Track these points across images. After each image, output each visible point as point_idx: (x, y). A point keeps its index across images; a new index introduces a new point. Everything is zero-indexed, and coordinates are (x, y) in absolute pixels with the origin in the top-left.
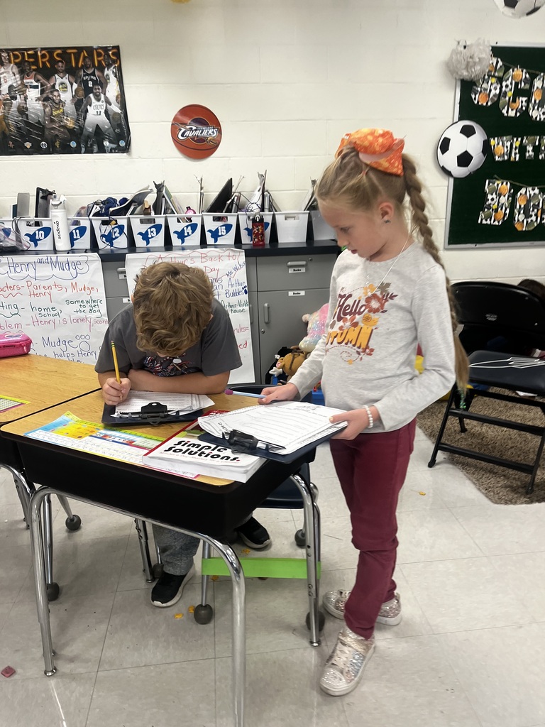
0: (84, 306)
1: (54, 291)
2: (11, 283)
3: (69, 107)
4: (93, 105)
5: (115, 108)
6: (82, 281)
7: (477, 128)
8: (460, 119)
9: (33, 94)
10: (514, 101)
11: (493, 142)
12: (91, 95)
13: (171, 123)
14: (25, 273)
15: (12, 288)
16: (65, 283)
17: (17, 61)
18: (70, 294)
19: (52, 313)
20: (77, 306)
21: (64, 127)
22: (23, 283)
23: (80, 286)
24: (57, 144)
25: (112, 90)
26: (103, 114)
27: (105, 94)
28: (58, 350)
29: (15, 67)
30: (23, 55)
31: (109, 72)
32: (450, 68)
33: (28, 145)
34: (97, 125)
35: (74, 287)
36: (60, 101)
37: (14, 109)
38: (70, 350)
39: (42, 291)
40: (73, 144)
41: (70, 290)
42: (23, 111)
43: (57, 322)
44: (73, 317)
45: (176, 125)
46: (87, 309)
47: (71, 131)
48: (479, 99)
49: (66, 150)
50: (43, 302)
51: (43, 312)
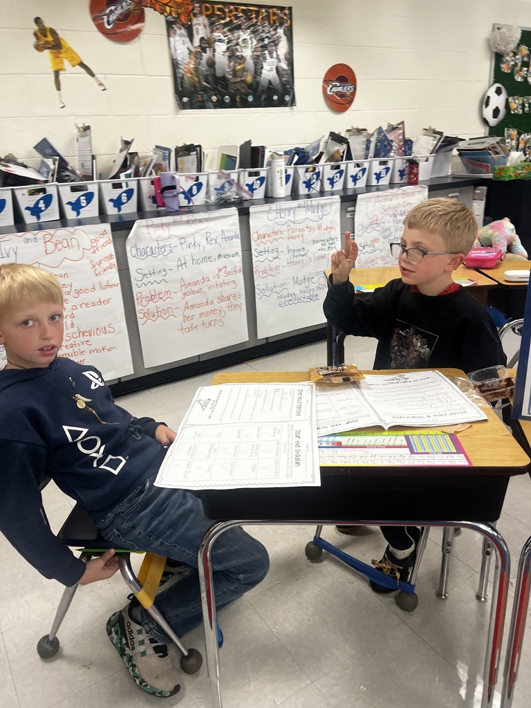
0: (325, 245)
1: (306, 233)
2: (277, 228)
3: (250, 63)
4: (267, 61)
5: (284, 65)
6: (326, 221)
7: (504, 90)
8: (495, 82)
9: (221, 48)
10: (521, 71)
11: (510, 99)
12: (266, 52)
13: (322, 80)
14: (287, 218)
15: (275, 233)
16: (314, 225)
17: (208, 13)
18: (316, 234)
19: (303, 253)
20: (319, 245)
21: (244, 81)
22: (284, 228)
23: (324, 227)
24: (238, 98)
25: (283, 48)
26: (275, 71)
27: (276, 51)
28: (302, 287)
29: (206, 19)
30: (213, 8)
31: (280, 31)
32: (490, 43)
33: (214, 98)
34: (270, 81)
35: (319, 227)
36: (242, 57)
37: (204, 61)
38: (312, 286)
39: (297, 233)
40: (250, 99)
41: (316, 231)
42: (211, 64)
43: (305, 261)
44: (317, 255)
45: (327, 80)
46: (326, 247)
47: (250, 86)
48: (505, 68)
49: (245, 104)
50: (296, 244)
51: (296, 254)
